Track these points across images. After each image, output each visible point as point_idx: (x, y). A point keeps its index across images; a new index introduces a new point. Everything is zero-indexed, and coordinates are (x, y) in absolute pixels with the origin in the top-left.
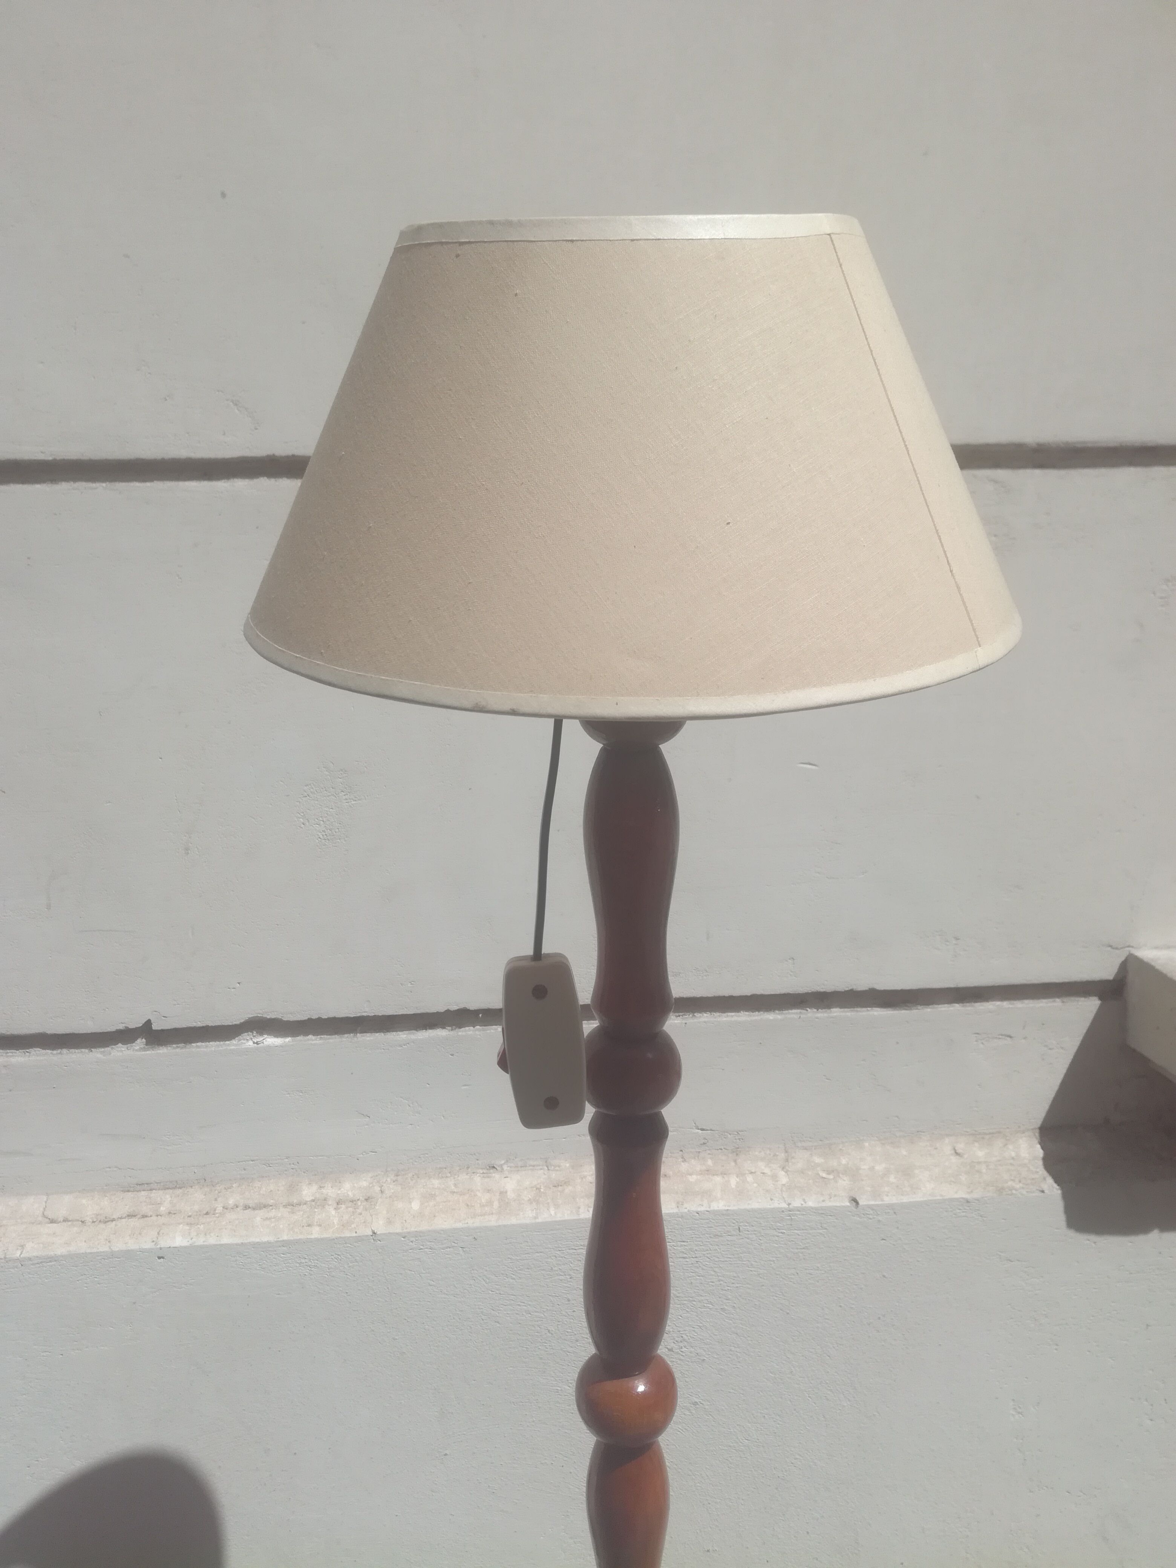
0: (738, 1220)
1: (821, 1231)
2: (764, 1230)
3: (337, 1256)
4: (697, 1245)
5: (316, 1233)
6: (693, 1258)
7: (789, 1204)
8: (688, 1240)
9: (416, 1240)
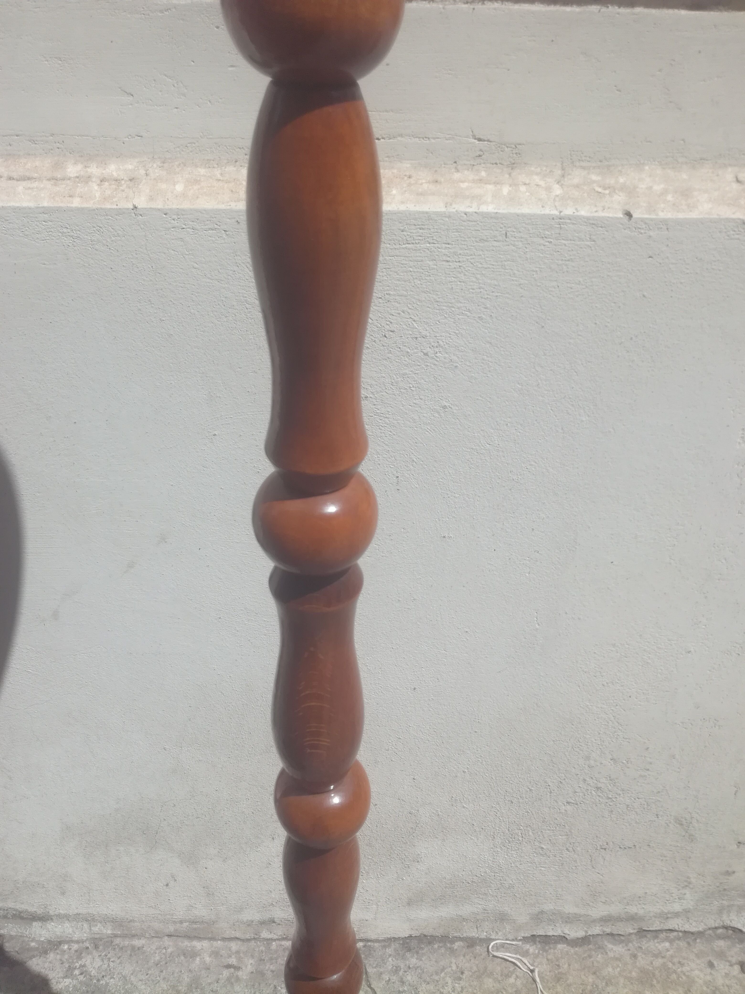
0: (505, 225)
1: (588, 243)
2: (530, 237)
3: (99, 228)
4: (461, 249)
5: (76, 203)
6: (456, 262)
7: (561, 212)
8: (453, 243)
9: (178, 218)
